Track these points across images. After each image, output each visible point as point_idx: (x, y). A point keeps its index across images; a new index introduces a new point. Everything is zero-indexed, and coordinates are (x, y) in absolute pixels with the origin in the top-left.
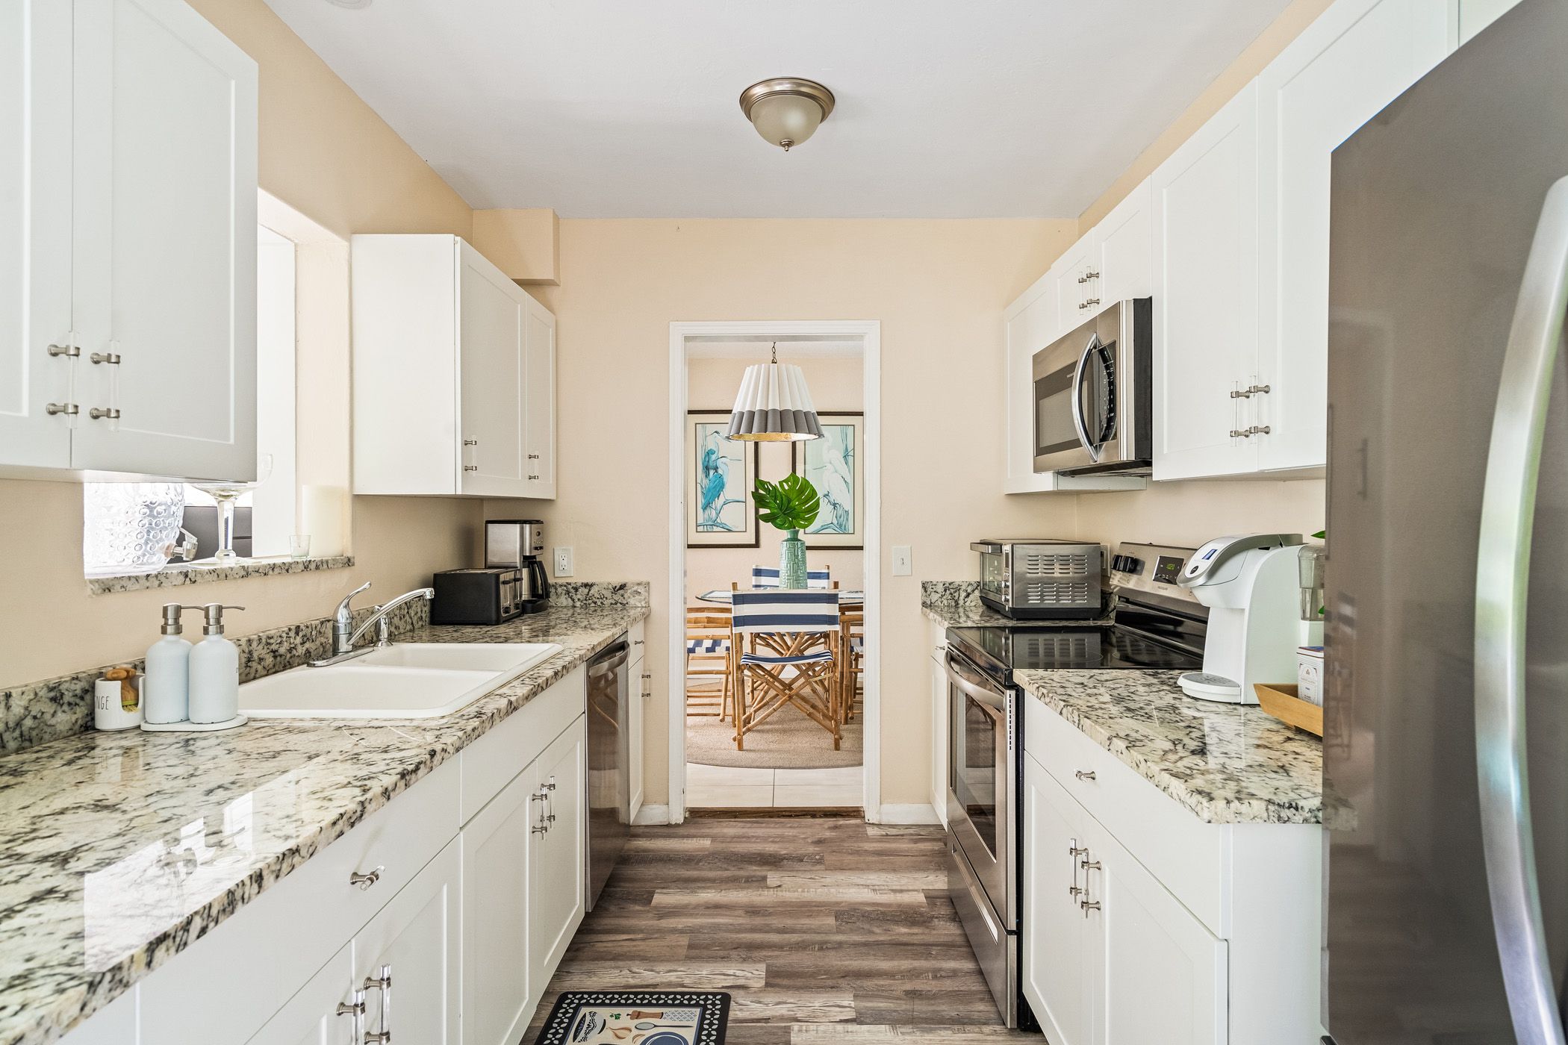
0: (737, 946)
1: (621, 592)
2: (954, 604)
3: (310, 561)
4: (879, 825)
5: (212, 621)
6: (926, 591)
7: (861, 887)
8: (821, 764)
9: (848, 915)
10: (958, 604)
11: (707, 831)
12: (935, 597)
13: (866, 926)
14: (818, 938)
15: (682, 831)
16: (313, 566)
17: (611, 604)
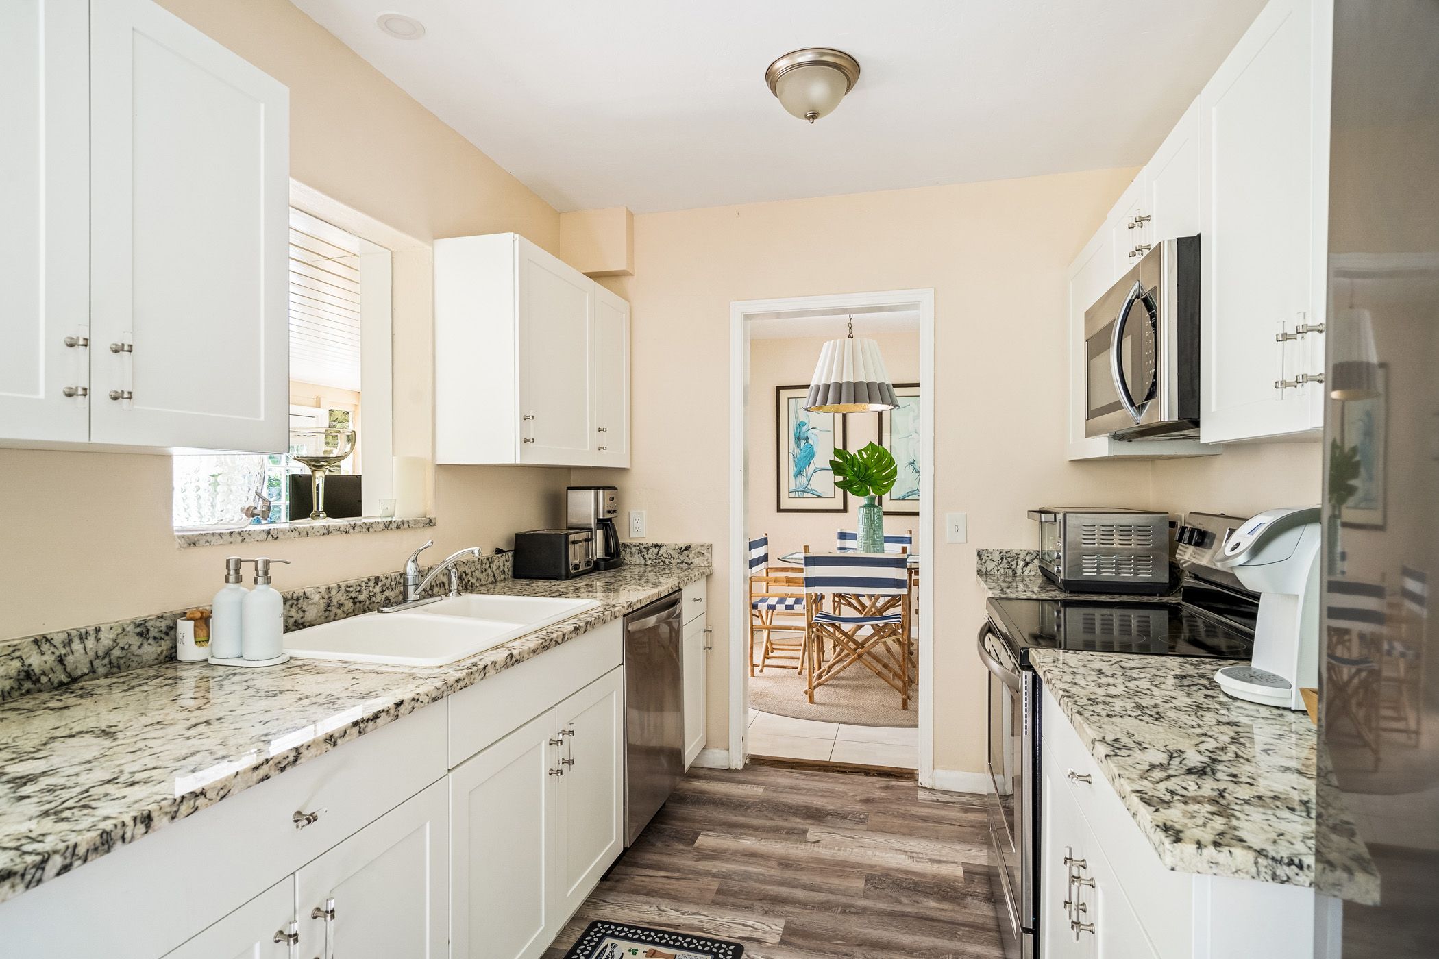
0: (763, 898)
1: (686, 552)
2: (1011, 573)
3: (391, 522)
4: (932, 790)
5: (261, 573)
6: (981, 559)
7: (898, 852)
8: (885, 723)
9: (880, 880)
10: (1015, 573)
11: (763, 779)
12: (990, 565)
13: (895, 895)
14: (843, 900)
15: (740, 777)
16: (394, 526)
17: (678, 563)
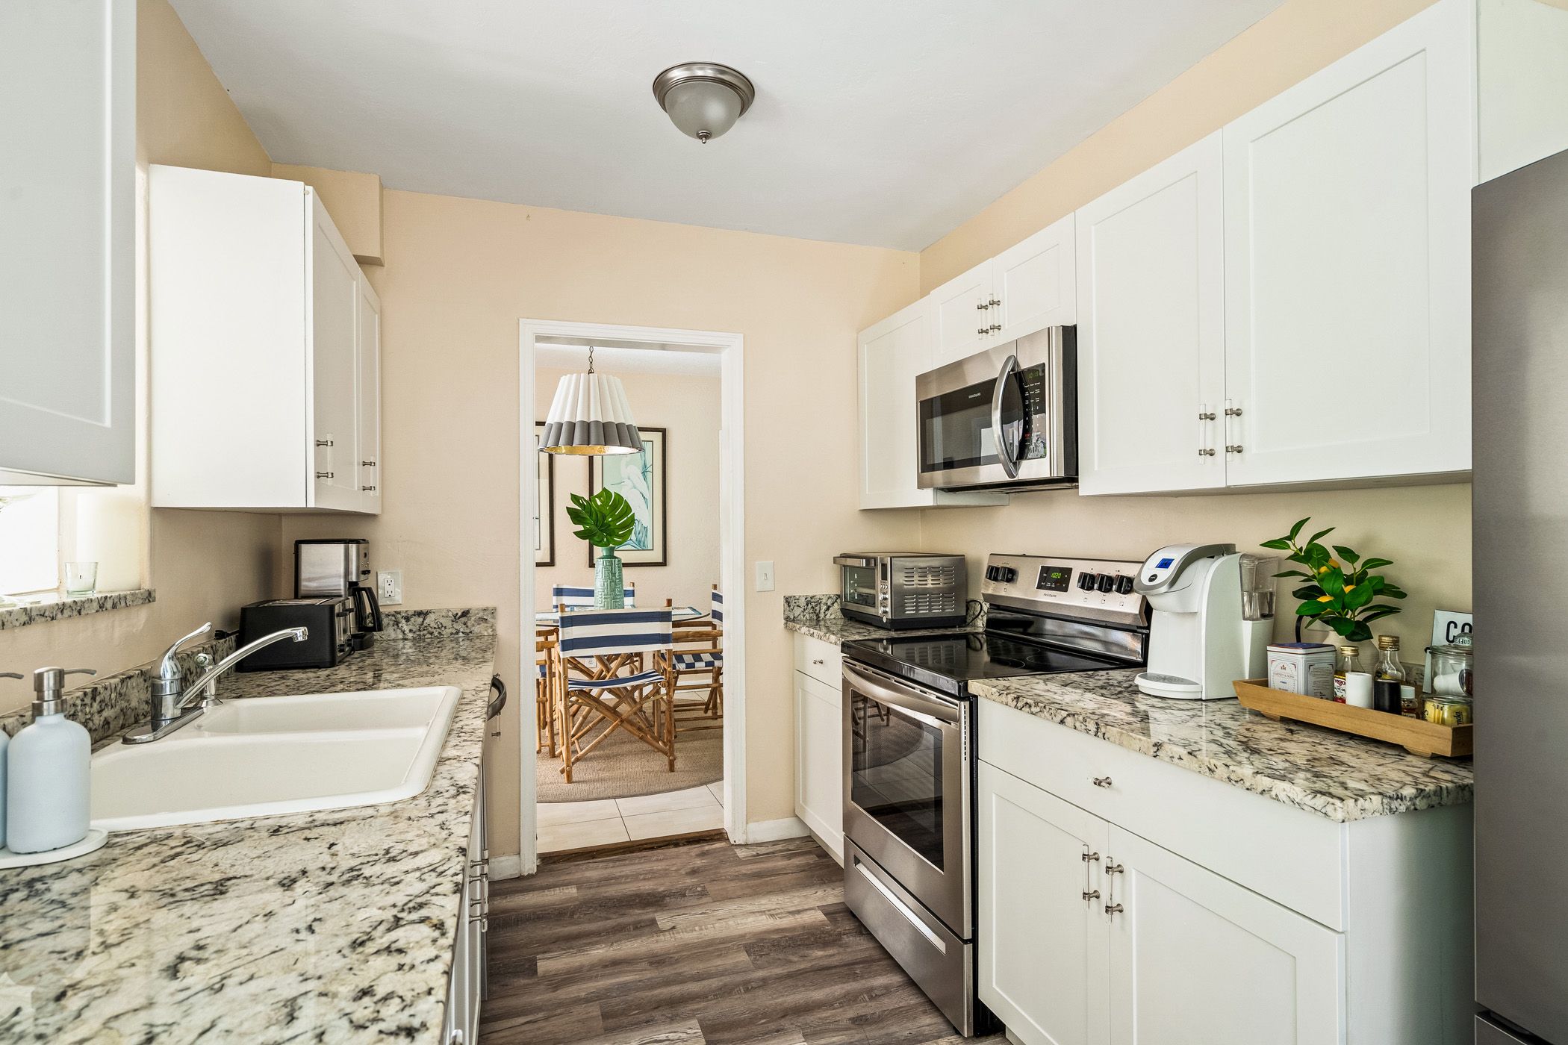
0: (658, 1005)
1: (463, 619)
2: (815, 617)
3: (106, 598)
4: (746, 845)
5: (48, 694)
6: (789, 606)
7: (758, 914)
9: (760, 946)
10: (819, 617)
11: (567, 877)
12: (797, 611)
13: (781, 956)
14: (739, 978)
15: (538, 882)
16: (109, 605)
17: (454, 634)
